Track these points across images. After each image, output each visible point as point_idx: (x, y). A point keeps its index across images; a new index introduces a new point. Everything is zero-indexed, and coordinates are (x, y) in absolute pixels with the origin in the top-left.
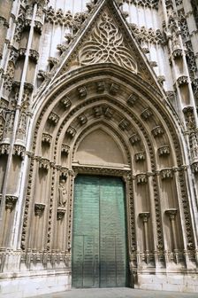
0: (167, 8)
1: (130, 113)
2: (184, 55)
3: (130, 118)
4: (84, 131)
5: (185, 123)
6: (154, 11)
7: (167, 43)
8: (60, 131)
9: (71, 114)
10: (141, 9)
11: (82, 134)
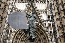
0: (47, 3)
1: (37, 33)
2: (50, 16)
3: (37, 34)
4: (27, 38)
5: (50, 35)
6: (45, 4)
7: (47, 13)
8: (19, 39)
9: (22, 35)
10: (41, 4)
11: (26, 39)
